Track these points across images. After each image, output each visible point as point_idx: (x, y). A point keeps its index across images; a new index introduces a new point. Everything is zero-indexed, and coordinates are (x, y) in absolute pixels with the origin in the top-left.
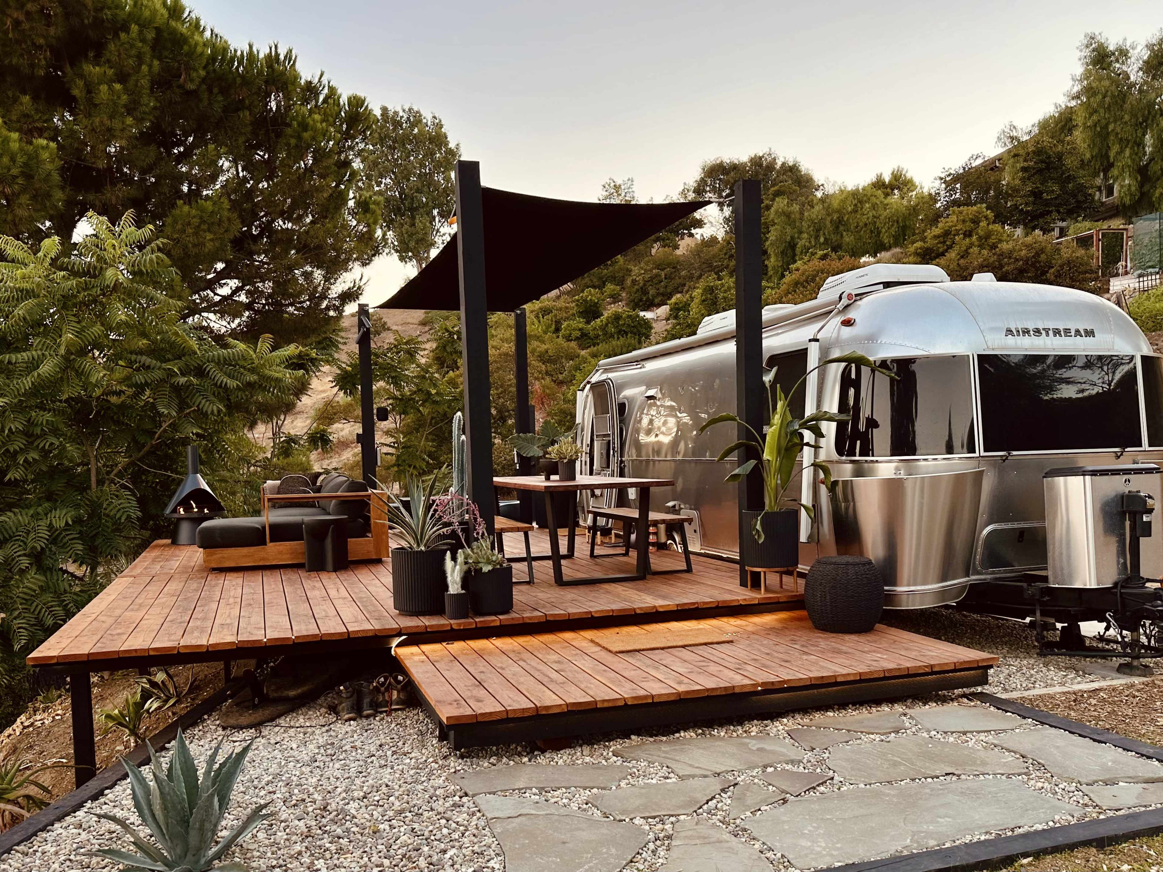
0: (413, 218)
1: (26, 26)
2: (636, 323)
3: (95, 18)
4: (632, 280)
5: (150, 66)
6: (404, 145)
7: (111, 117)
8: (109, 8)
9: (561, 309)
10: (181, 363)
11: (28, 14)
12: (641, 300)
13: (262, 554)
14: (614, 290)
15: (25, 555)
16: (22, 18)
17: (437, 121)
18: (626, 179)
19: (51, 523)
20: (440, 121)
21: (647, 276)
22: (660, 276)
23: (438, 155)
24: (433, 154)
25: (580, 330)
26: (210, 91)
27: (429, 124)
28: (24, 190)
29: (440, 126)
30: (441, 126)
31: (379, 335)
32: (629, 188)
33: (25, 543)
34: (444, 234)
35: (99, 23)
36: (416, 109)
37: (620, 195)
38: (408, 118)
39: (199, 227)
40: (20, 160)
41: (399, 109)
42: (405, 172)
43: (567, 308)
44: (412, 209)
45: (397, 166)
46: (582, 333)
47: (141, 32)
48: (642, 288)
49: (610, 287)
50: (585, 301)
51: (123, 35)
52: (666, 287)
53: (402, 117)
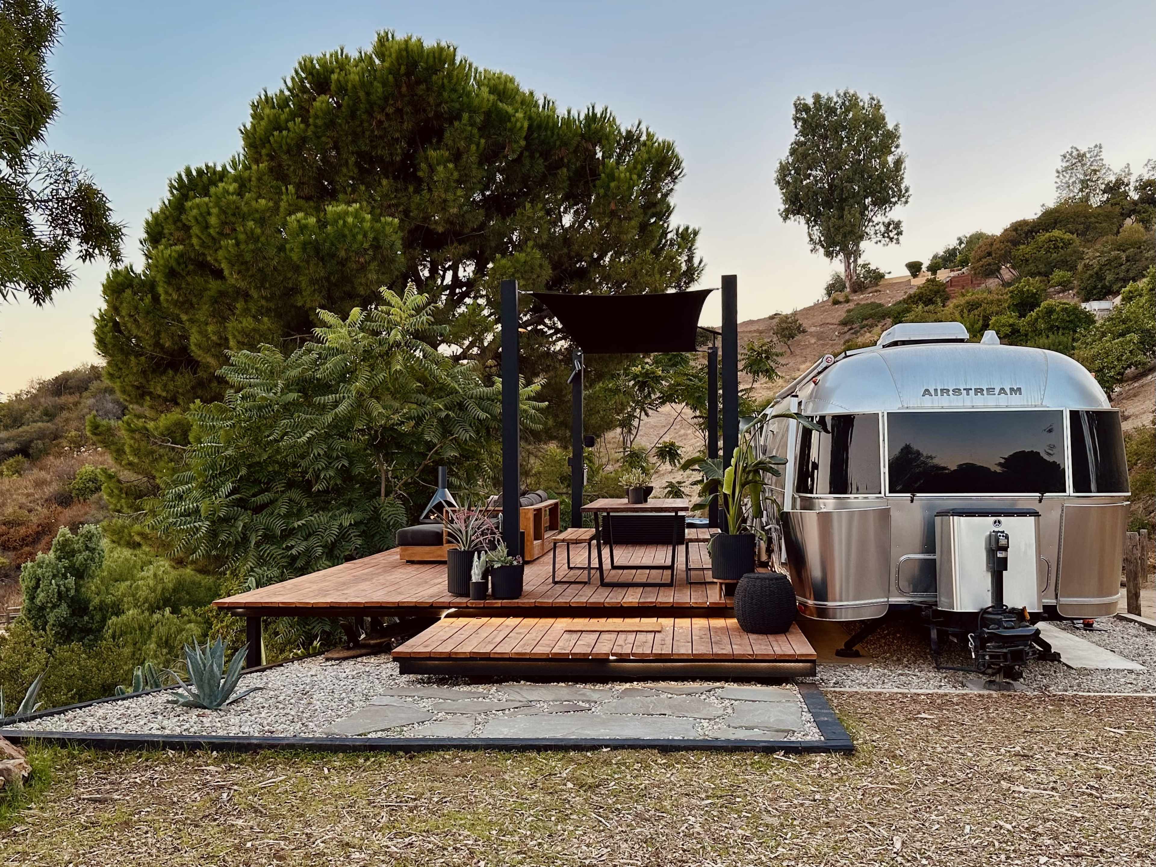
0: (841, 209)
1: (386, 124)
2: (1072, 317)
3: (436, 112)
4: (1085, 265)
5: (478, 145)
6: (837, 132)
7: (446, 191)
8: (447, 103)
9: (992, 302)
10: (447, 400)
11: (387, 115)
12: (1095, 288)
13: (439, 553)
14: (1063, 277)
15: (321, 546)
16: (383, 118)
17: (875, 102)
18: (1092, 146)
19: (341, 524)
20: (879, 102)
21: (1103, 260)
22: (1120, 258)
23: (874, 139)
24: (867, 138)
25: (1010, 325)
26: (532, 157)
27: (866, 106)
28: (374, 258)
29: (878, 107)
30: (880, 107)
31: (793, 338)
32: (1097, 155)
33: (323, 538)
34: (877, 224)
35: (438, 116)
36: (852, 92)
37: (1085, 164)
38: (843, 103)
39: (513, 275)
40: (371, 236)
41: (833, 95)
42: (836, 162)
43: (999, 300)
44: (843, 200)
45: (829, 155)
46: (1013, 329)
47: (470, 117)
48: (1097, 273)
49: (1058, 274)
50: (1022, 292)
51: (456, 124)
52: (1128, 271)
53: (837, 102)
